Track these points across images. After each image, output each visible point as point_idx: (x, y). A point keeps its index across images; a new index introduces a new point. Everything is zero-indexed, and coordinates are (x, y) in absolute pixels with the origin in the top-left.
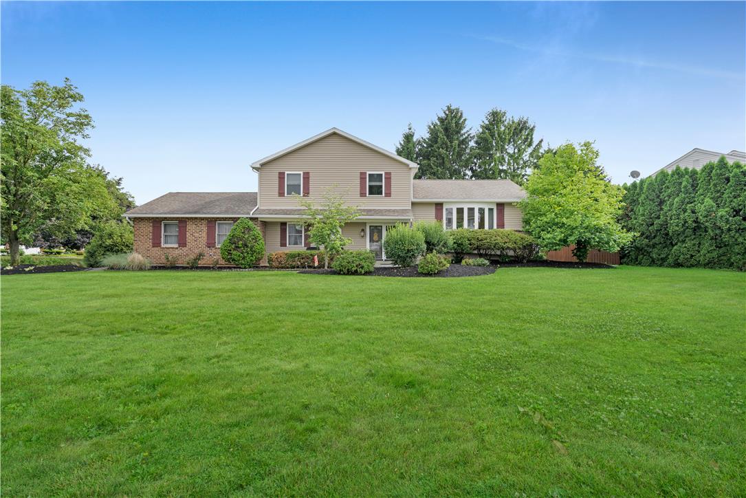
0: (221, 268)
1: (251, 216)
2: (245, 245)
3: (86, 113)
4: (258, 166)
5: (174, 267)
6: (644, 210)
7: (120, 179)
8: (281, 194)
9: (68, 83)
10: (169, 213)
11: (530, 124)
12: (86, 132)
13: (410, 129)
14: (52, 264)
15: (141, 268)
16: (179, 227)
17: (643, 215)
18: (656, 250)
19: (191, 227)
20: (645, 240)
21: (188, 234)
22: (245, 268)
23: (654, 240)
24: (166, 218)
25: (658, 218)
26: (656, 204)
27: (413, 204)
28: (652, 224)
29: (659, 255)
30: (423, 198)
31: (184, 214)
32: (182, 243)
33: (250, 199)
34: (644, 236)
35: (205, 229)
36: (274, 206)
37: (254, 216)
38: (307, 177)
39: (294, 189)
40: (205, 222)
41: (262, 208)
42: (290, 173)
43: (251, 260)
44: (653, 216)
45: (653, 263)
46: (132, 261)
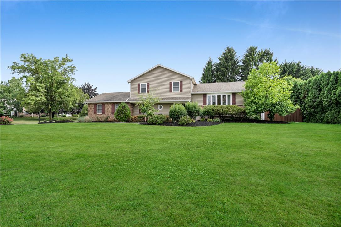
0: (115, 122)
1: (126, 101)
2: (123, 113)
3: (74, 66)
4: (130, 82)
5: (99, 121)
6: (311, 94)
7: (96, 88)
8: (139, 92)
9: (67, 56)
10: (99, 101)
11: (271, 52)
12: (74, 73)
13: (210, 59)
14: (61, 120)
15: (88, 122)
16: (103, 106)
17: (311, 96)
18: (318, 115)
19: (106, 106)
20: (312, 109)
21: (105, 109)
22: (123, 122)
23: (317, 110)
24: (98, 103)
25: (318, 98)
26: (318, 90)
27: (192, 95)
28: (316, 101)
29: (320, 117)
30: (197, 92)
31: (104, 101)
32: (103, 112)
33: (127, 95)
34: (312, 107)
35: (111, 107)
36: (136, 97)
37: (128, 101)
38: (148, 85)
39: (144, 91)
40: (111, 104)
41: (131, 98)
42: (142, 83)
43: (125, 119)
44: (316, 97)
45: (317, 121)
46: (86, 119)
